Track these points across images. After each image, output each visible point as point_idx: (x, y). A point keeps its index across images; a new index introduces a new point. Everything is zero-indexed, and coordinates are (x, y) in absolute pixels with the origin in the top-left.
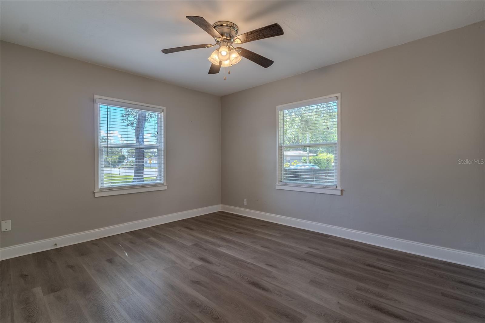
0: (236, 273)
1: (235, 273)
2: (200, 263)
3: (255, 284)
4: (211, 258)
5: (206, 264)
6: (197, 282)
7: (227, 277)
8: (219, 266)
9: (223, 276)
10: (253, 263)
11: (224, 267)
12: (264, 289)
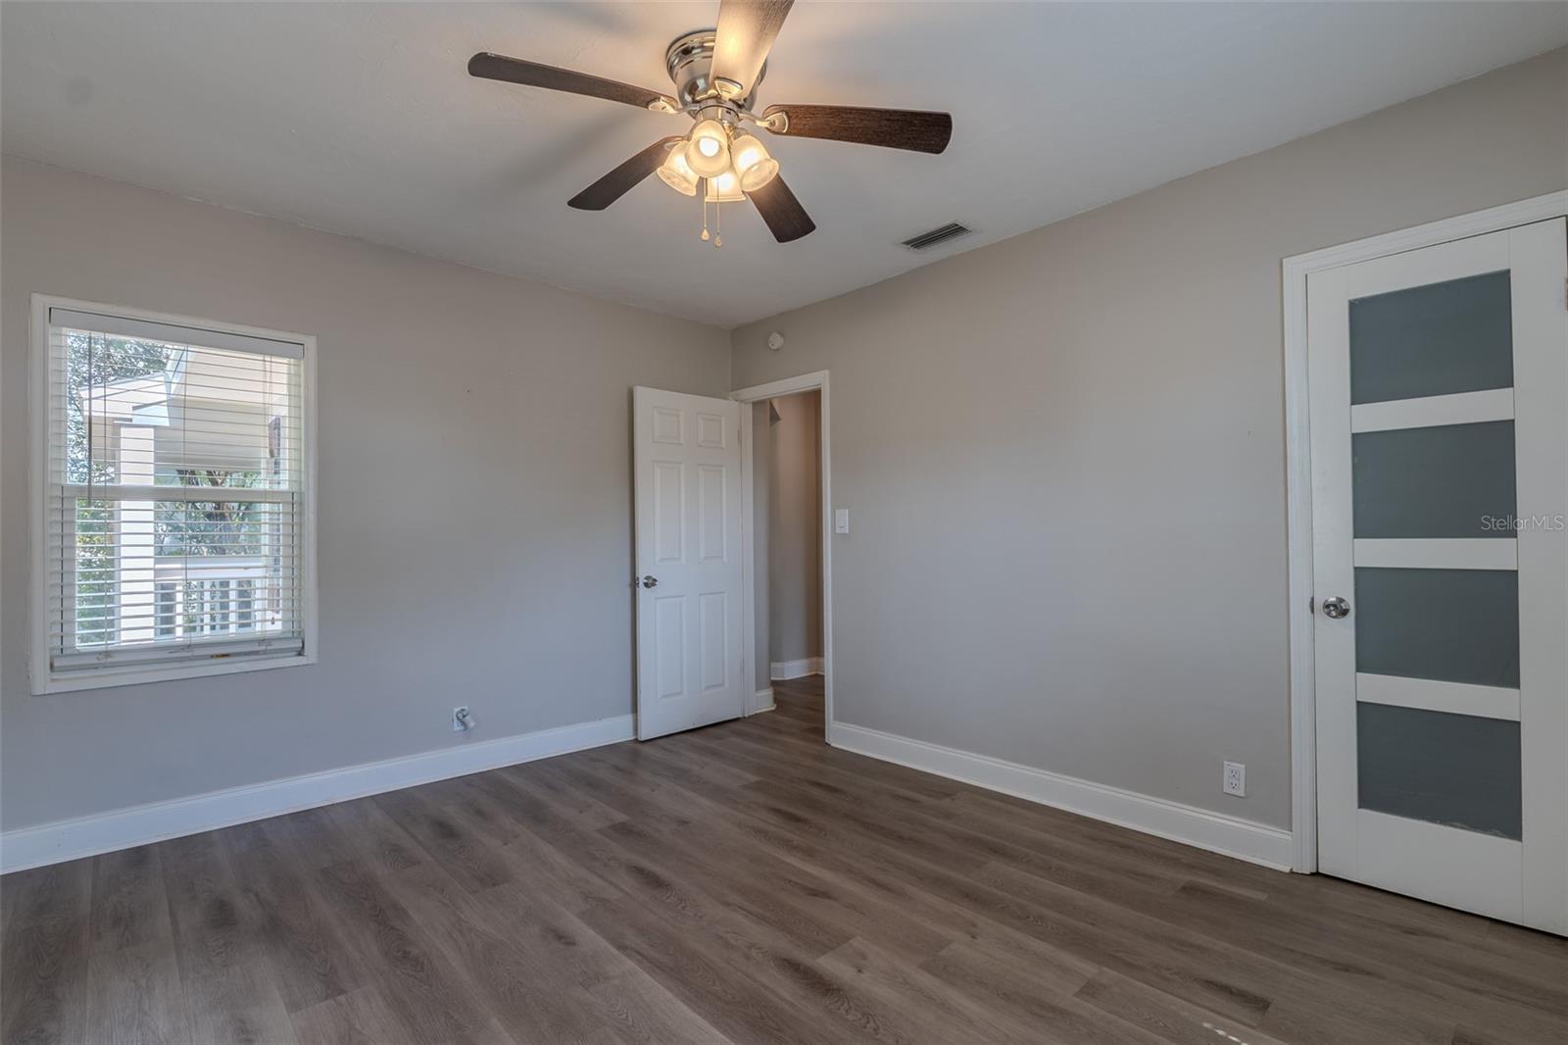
0: (696, 915)
1: (701, 917)
2: (829, 964)
3: (655, 882)
4: (785, 990)
5: (802, 956)
6: (816, 895)
7: (728, 904)
8: (752, 946)
9: (740, 908)
10: (616, 952)
11: (733, 942)
12: (639, 871)
